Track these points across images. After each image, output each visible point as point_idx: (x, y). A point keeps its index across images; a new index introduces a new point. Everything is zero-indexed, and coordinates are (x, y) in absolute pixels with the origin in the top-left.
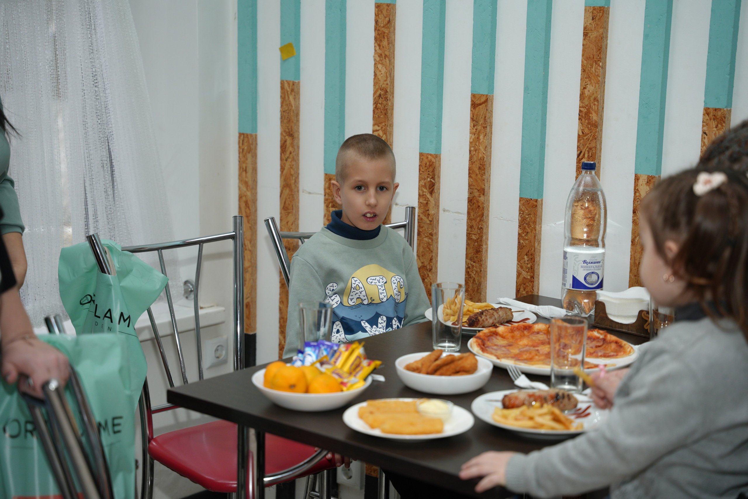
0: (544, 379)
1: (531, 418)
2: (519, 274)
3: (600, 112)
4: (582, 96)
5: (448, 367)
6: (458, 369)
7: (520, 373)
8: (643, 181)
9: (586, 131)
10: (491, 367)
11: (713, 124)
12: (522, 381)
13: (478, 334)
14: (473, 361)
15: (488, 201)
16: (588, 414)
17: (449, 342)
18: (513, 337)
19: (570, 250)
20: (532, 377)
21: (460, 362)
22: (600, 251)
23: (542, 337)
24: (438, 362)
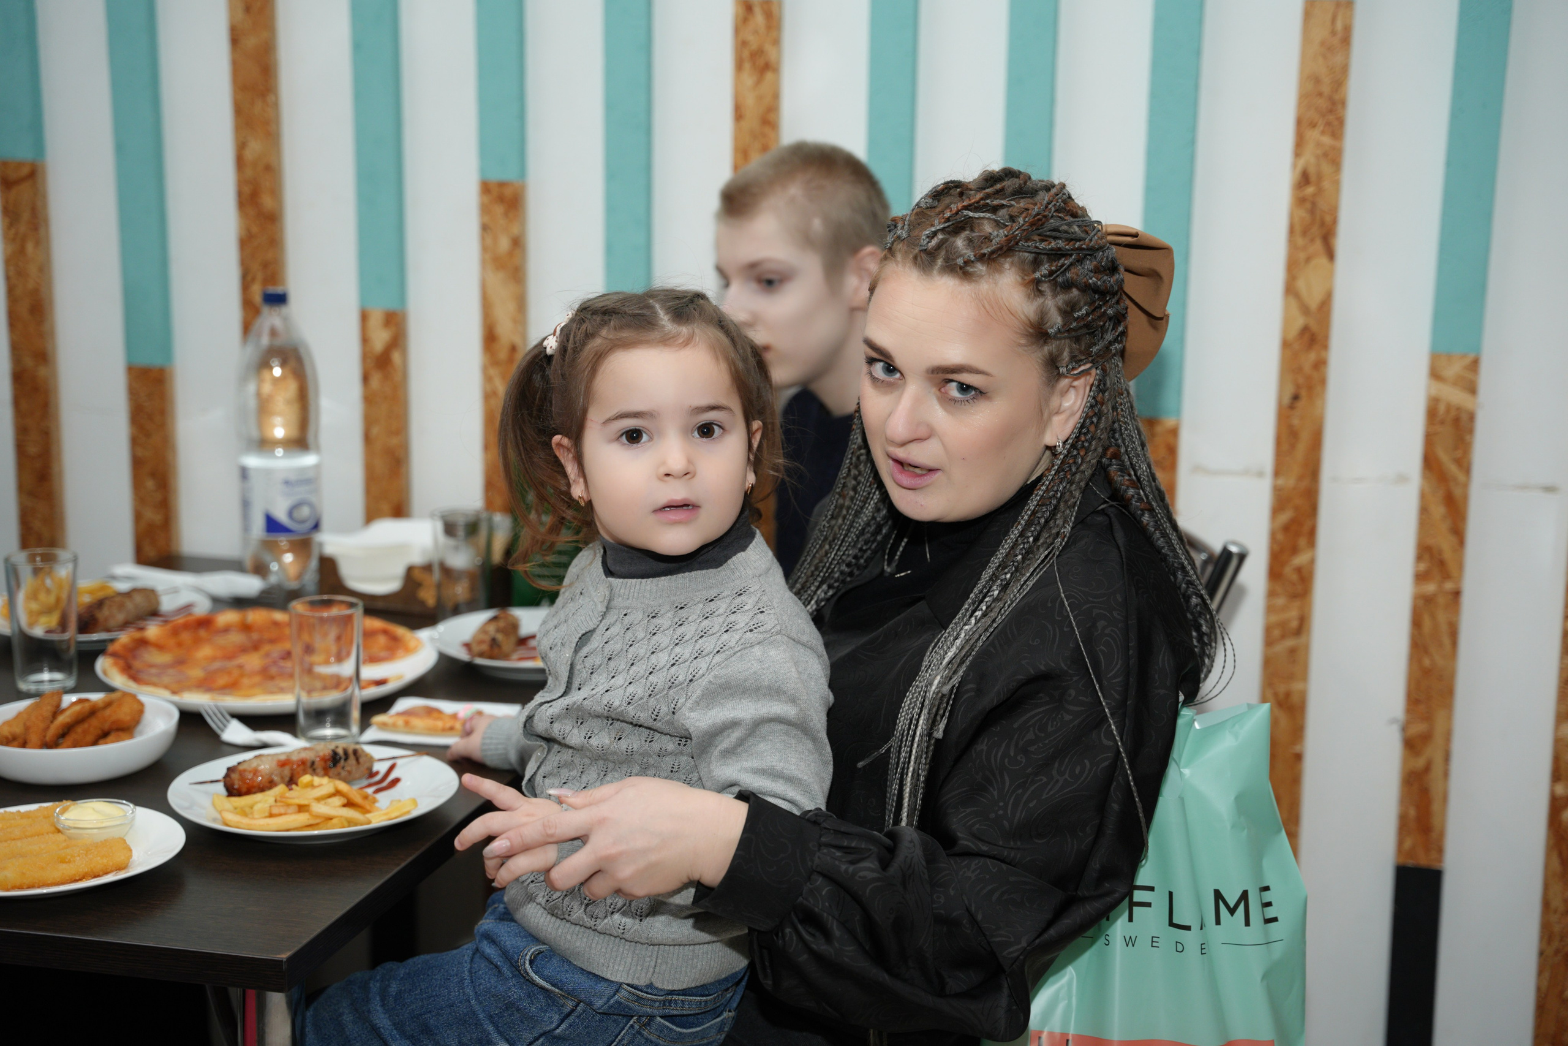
0: (284, 721)
1: (302, 808)
2: (138, 517)
3: (276, 192)
4: (240, 162)
5: (86, 725)
6: (106, 727)
7: (228, 717)
8: (376, 320)
9: (255, 229)
10: (176, 715)
11: (499, 210)
12: (236, 733)
13: (111, 648)
14: (136, 706)
15: (54, 375)
16: (396, 781)
17: (51, 670)
18: (180, 645)
19: (253, 461)
20: (255, 721)
21: (108, 712)
22: (309, 460)
23: (236, 638)
24: (62, 719)
